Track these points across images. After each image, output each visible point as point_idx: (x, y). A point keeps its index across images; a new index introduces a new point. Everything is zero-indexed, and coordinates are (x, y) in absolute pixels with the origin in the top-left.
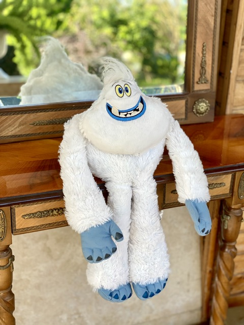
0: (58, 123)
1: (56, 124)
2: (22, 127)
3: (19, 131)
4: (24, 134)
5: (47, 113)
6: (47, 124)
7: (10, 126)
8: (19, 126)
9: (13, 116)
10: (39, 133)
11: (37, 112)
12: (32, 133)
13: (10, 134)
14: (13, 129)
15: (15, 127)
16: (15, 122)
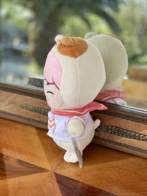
0: (42, 113)
1: (41, 113)
2: (11, 106)
3: (9, 109)
4: (13, 113)
6: (32, 111)
9: (4, 92)
11: (24, 95)
12: (20, 115)
13: (1, 109)
14: (4, 105)
16: (6, 99)
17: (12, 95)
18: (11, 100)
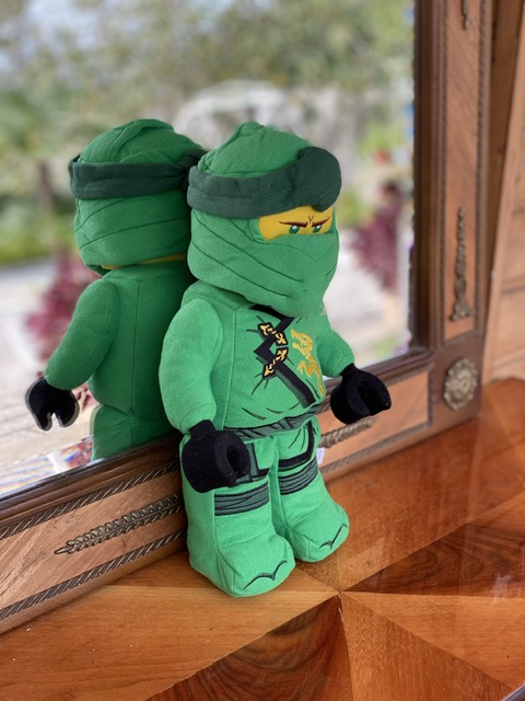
2: (33, 570)
3: (24, 588)
4: (39, 591)
5: (106, 500)
8: (25, 568)
9: (6, 540)
10: (86, 573)
12: (64, 579)
14: (5, 585)
15: (12, 577)
16: (11, 559)
17: (34, 533)
18: (32, 550)
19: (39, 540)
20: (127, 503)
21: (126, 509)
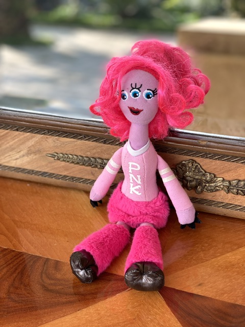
1: (96, 166)
2: (32, 157)
3: (29, 163)
4: (37, 170)
5: (79, 142)
6: (78, 163)
7: (13, 149)
8: (29, 153)
9: (17, 133)
10: (65, 176)
11: (58, 136)
13: (13, 164)
14: (18, 156)
15: (22, 153)
16: (21, 144)
17: (34, 137)
18: (33, 146)
19: (37, 142)
20: (95, 151)
21: (94, 154)
